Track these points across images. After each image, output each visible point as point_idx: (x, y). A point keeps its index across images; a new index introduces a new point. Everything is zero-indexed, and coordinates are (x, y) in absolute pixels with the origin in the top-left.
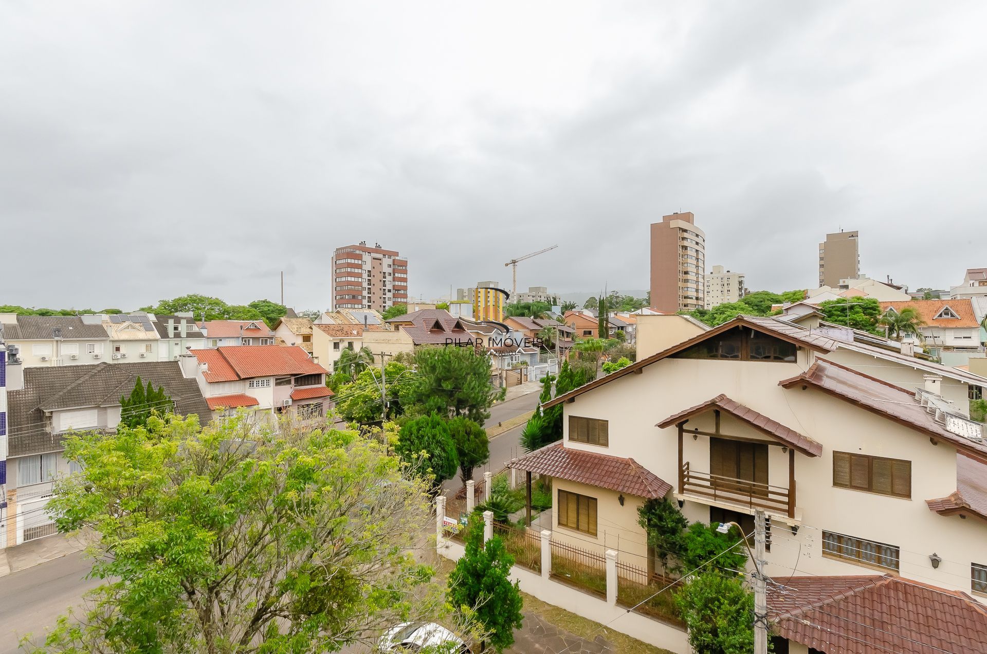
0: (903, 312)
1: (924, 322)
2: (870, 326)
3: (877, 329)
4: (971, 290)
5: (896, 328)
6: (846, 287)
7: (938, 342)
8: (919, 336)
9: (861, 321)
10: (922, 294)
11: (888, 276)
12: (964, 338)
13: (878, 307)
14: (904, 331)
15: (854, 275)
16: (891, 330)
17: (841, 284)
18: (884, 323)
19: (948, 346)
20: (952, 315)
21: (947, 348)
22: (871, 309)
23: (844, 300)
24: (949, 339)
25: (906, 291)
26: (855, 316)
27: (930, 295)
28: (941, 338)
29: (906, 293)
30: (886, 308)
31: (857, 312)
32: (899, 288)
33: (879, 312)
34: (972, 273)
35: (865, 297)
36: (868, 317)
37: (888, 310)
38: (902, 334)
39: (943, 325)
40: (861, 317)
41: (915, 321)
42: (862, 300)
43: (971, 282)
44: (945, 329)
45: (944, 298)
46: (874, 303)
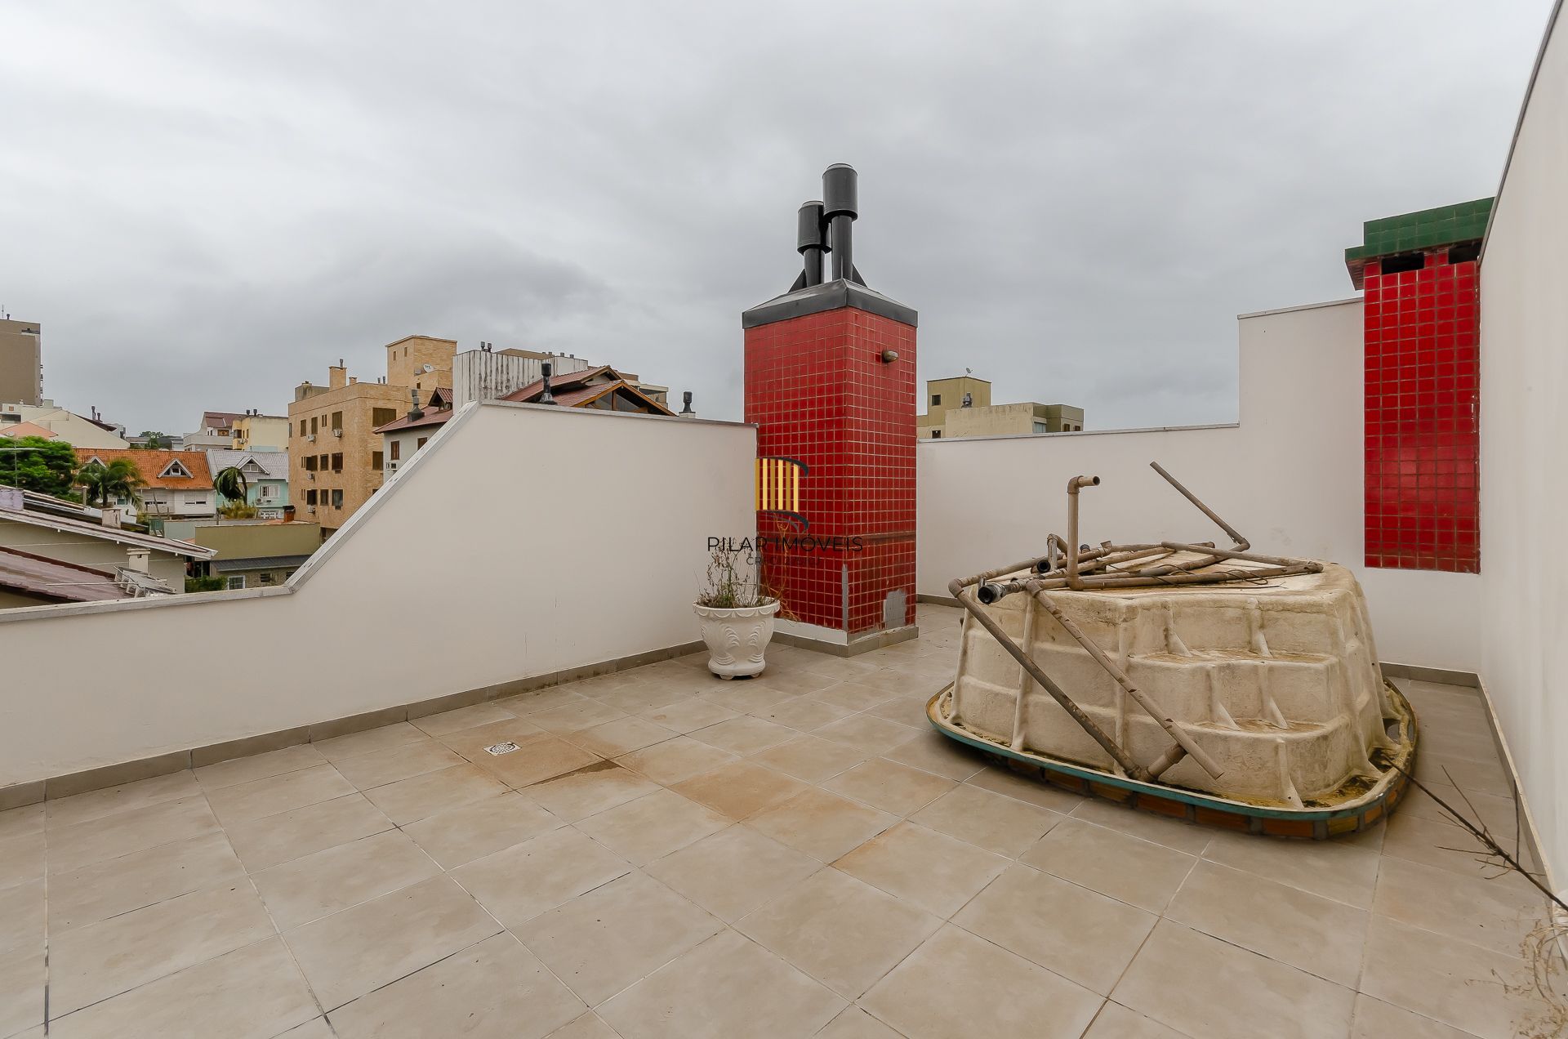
0: (114, 465)
1: (144, 482)
2: (60, 487)
3: (70, 492)
4: (209, 441)
5: (101, 489)
6: (16, 418)
7: (162, 509)
8: (136, 502)
9: (42, 478)
10: (145, 441)
11: (93, 408)
12: (197, 503)
13: (72, 456)
14: (115, 494)
15: (32, 397)
16: (93, 493)
17: (6, 410)
18: (82, 481)
19: (177, 515)
20: (183, 473)
21: (176, 517)
22: (59, 458)
23: (9, 442)
24: (179, 505)
25: (122, 434)
26: (31, 470)
27: (158, 442)
28: (169, 504)
29: (122, 437)
30: (88, 458)
31: (36, 464)
32: (110, 429)
33: (75, 463)
34: (210, 418)
35: (51, 440)
36: (54, 472)
37: (90, 461)
38: (111, 499)
39: (171, 487)
40: (41, 471)
41: (130, 479)
42: (43, 443)
43: (210, 429)
44: (173, 491)
45: (176, 448)
46: (65, 447)
